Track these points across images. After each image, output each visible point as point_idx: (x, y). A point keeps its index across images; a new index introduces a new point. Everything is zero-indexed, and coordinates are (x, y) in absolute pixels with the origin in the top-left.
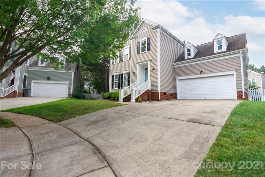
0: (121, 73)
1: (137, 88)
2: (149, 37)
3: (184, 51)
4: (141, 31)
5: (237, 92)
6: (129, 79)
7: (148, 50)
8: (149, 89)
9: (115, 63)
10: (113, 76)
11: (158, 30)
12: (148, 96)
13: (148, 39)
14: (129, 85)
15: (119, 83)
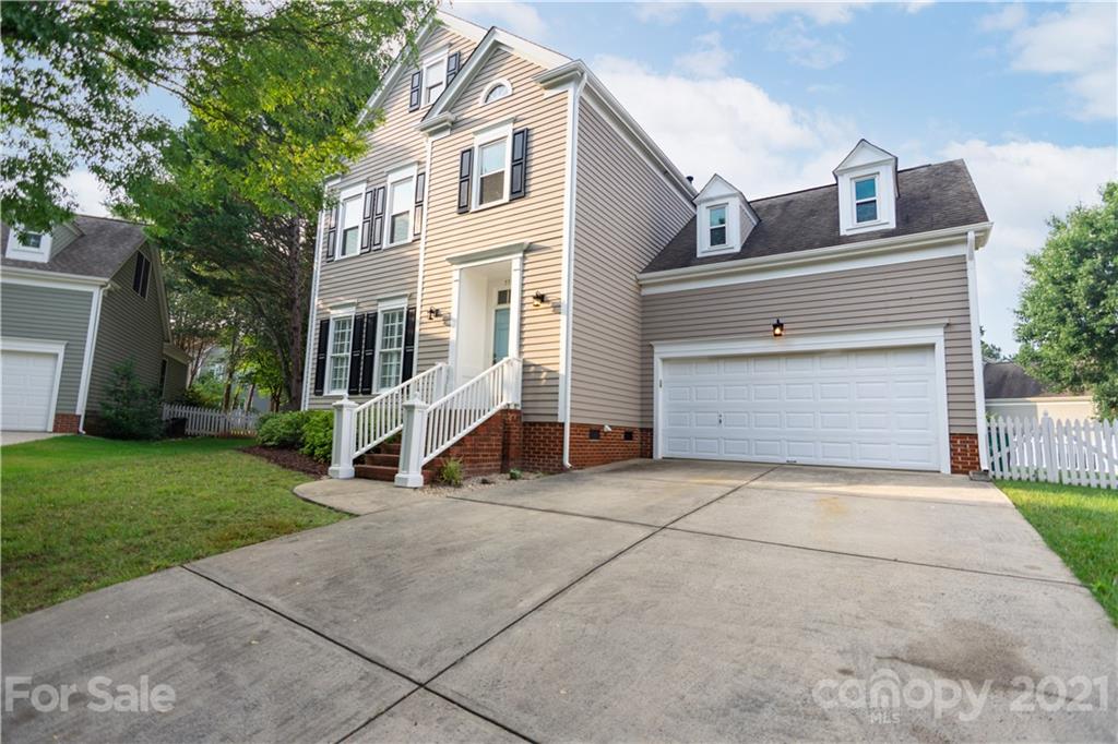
0: (366, 309)
1: (449, 396)
2: (520, 126)
3: (696, 216)
4: (483, 95)
5: (950, 434)
6: (406, 344)
7: (512, 193)
8: (512, 407)
9: (338, 256)
10: (324, 326)
11: (572, 93)
12: (506, 444)
13: (515, 135)
14: (407, 375)
15: (355, 361)
